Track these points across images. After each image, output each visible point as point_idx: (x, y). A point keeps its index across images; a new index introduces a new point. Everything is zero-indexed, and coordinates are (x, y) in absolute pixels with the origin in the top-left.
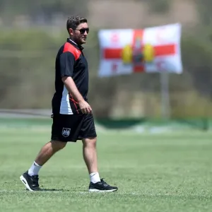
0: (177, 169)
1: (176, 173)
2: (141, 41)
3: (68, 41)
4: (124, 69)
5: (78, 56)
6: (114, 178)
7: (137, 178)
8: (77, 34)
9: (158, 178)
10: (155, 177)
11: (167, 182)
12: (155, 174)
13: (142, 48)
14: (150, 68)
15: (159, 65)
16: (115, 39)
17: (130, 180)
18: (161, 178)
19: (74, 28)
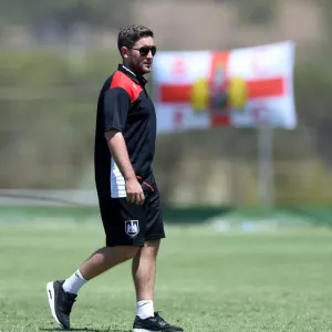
0: (285, 295)
1: (284, 302)
2: (225, 72)
3: (120, 68)
4: (196, 120)
5: (137, 96)
6: (176, 309)
7: (217, 309)
8: (135, 56)
9: (253, 310)
10: (248, 307)
11: (269, 316)
12: (248, 303)
13: (227, 83)
14: (240, 120)
15: (255, 113)
16: (179, 69)
17: (204, 313)
18: (258, 311)
19: (130, 46)
